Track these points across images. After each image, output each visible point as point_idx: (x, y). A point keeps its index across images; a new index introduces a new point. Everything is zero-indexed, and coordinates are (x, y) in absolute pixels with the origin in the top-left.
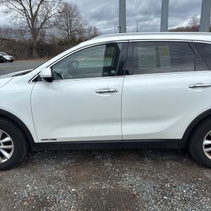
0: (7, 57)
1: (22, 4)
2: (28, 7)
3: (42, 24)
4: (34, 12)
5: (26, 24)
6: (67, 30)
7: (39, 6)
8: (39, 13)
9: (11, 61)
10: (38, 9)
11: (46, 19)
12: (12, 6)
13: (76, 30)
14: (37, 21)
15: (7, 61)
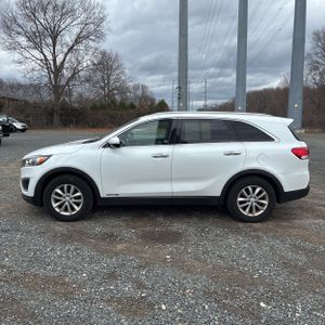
0: (18, 125)
1: (42, 52)
2: (50, 57)
3: (69, 79)
4: (58, 63)
5: (46, 79)
6: (103, 88)
7: (66, 55)
8: (66, 65)
9: (23, 131)
10: (64, 60)
11: (74, 74)
12: (28, 55)
13: (116, 89)
14: (62, 75)
15: (17, 130)
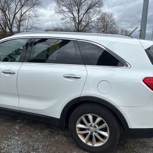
1: (72, 14)
4: (80, 19)
12: (66, 15)
